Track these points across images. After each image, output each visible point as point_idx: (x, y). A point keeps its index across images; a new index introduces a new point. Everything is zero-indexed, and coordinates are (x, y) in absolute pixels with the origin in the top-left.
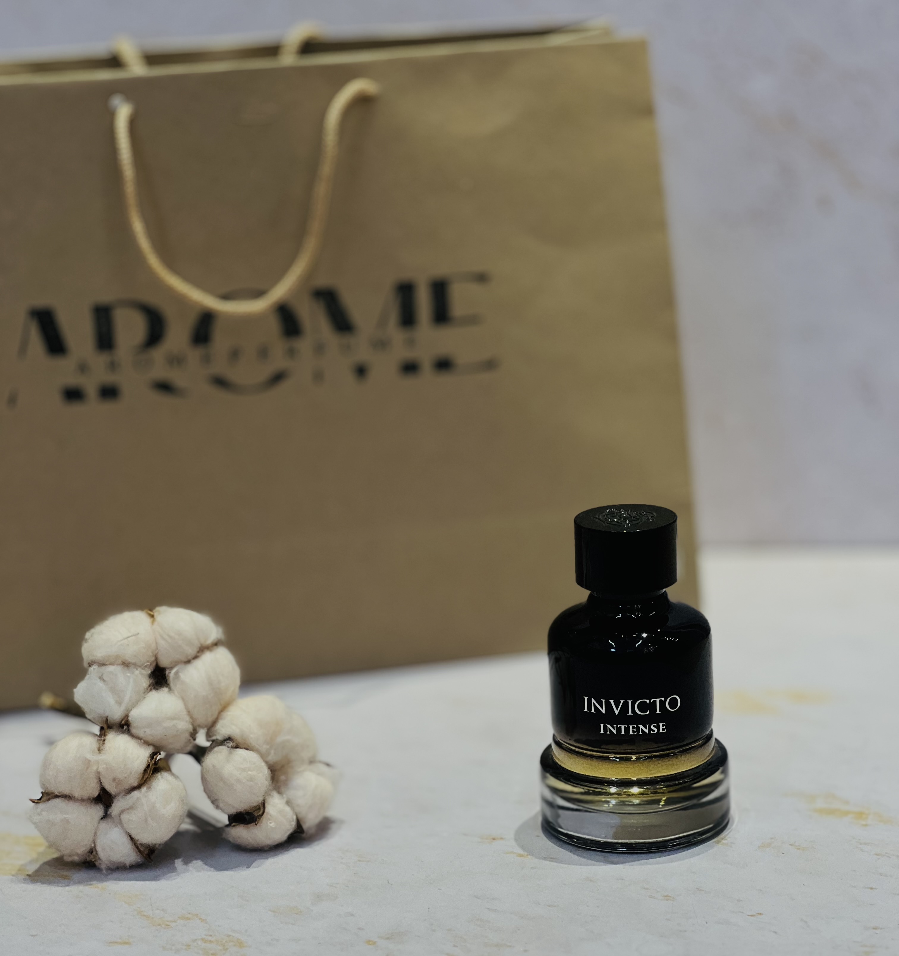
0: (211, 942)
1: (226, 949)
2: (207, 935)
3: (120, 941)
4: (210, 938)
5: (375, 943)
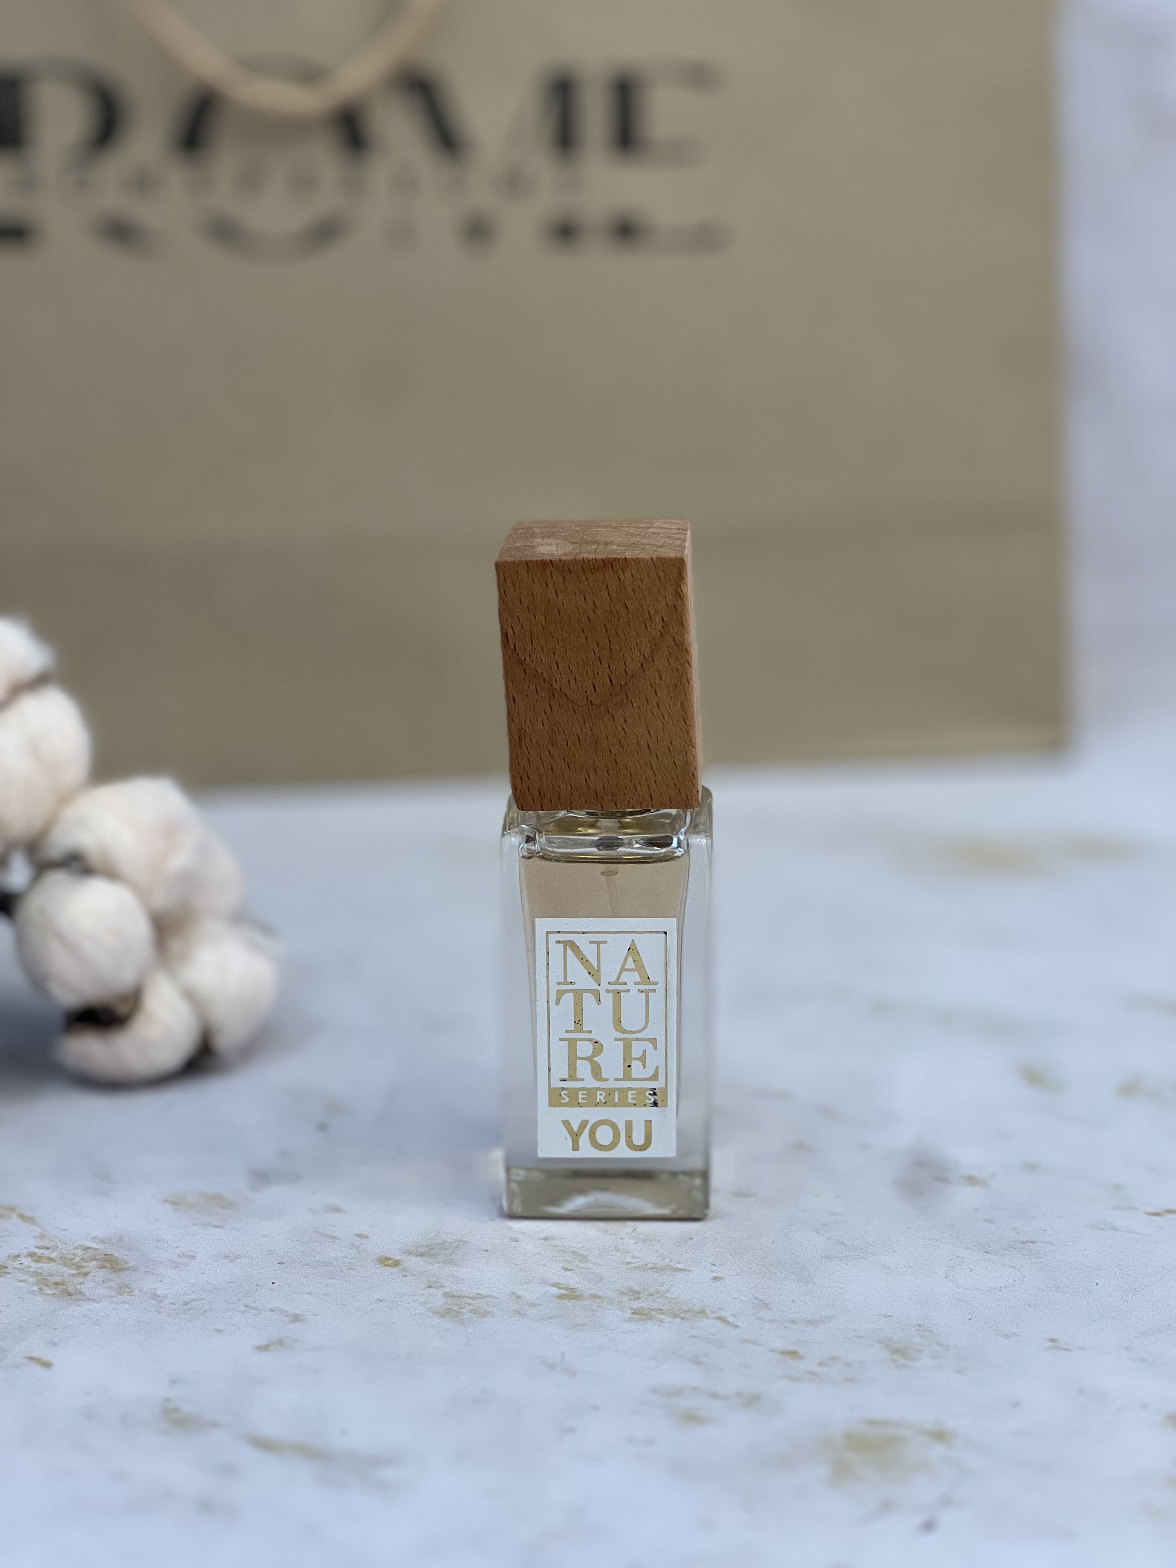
0: (51, 1260)
1: (86, 1274)
2: (38, 1248)
4: (46, 1253)
5: (397, 1263)
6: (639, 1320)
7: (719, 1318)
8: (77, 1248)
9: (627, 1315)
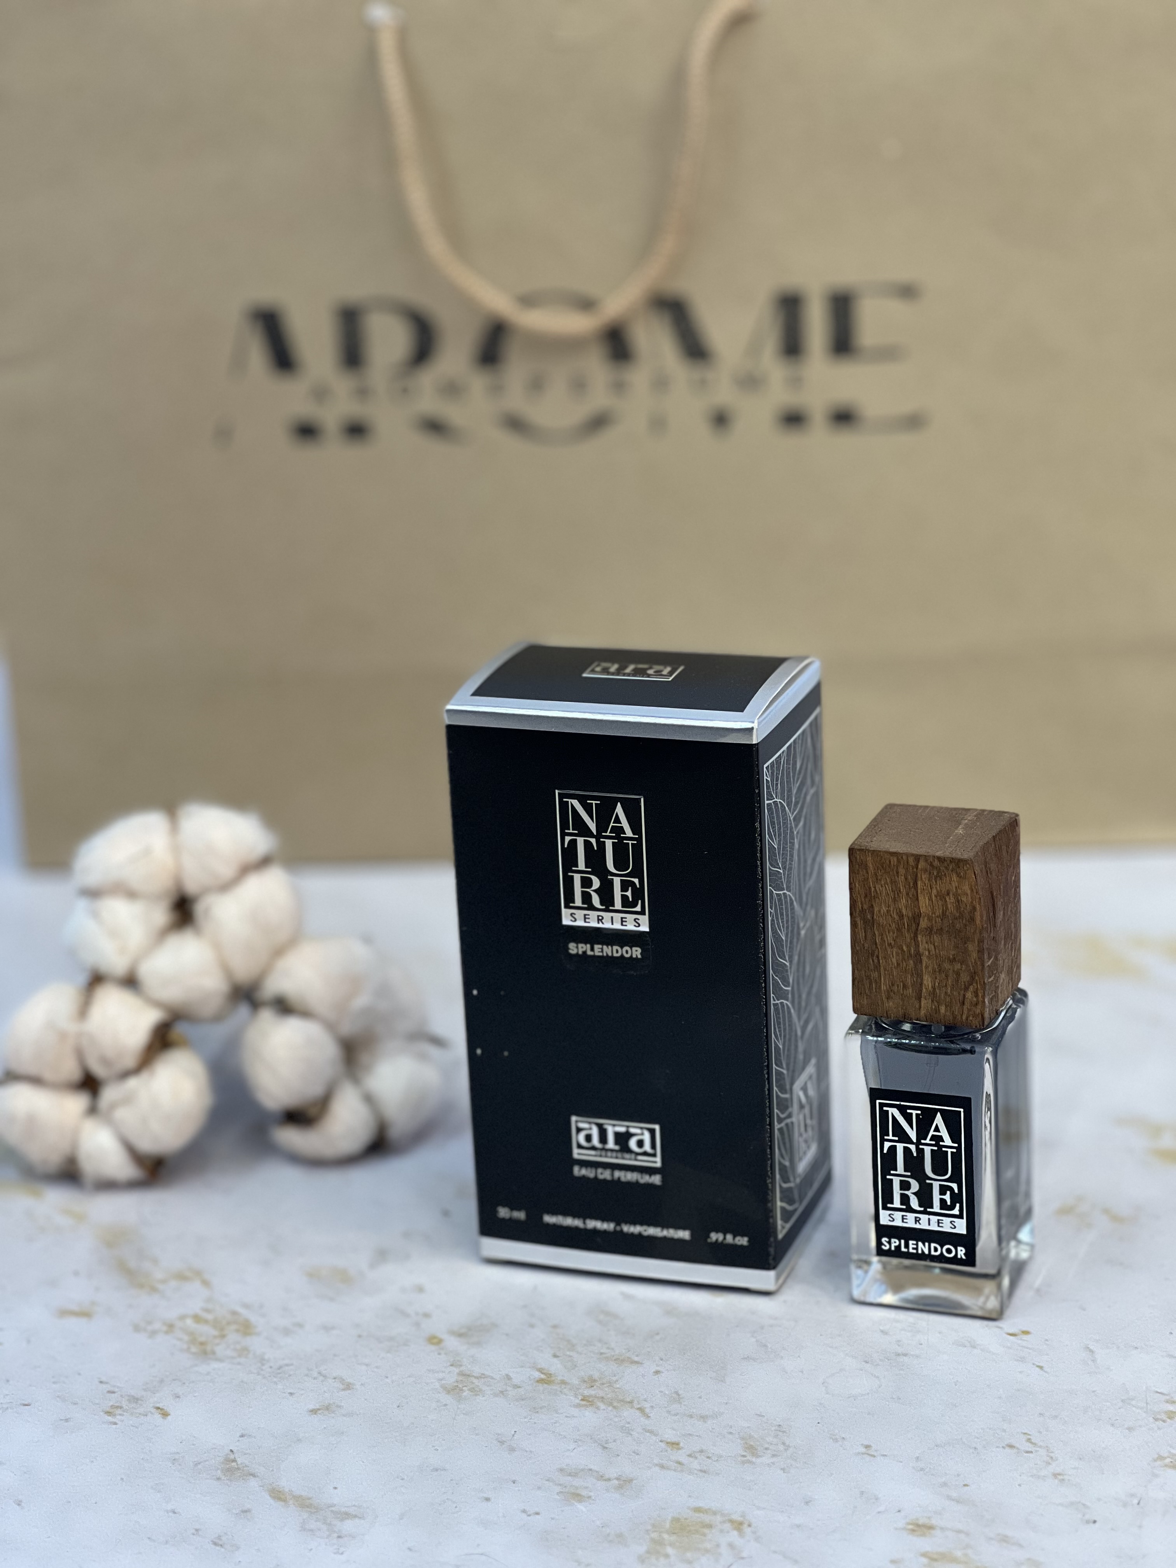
0: (206, 1322)
1: (225, 1336)
2: (202, 1310)
3: (77, 1309)
4: (206, 1315)
5: (440, 1341)
6: (583, 1406)
7: (640, 1409)
8: (227, 1312)
9: (577, 1401)
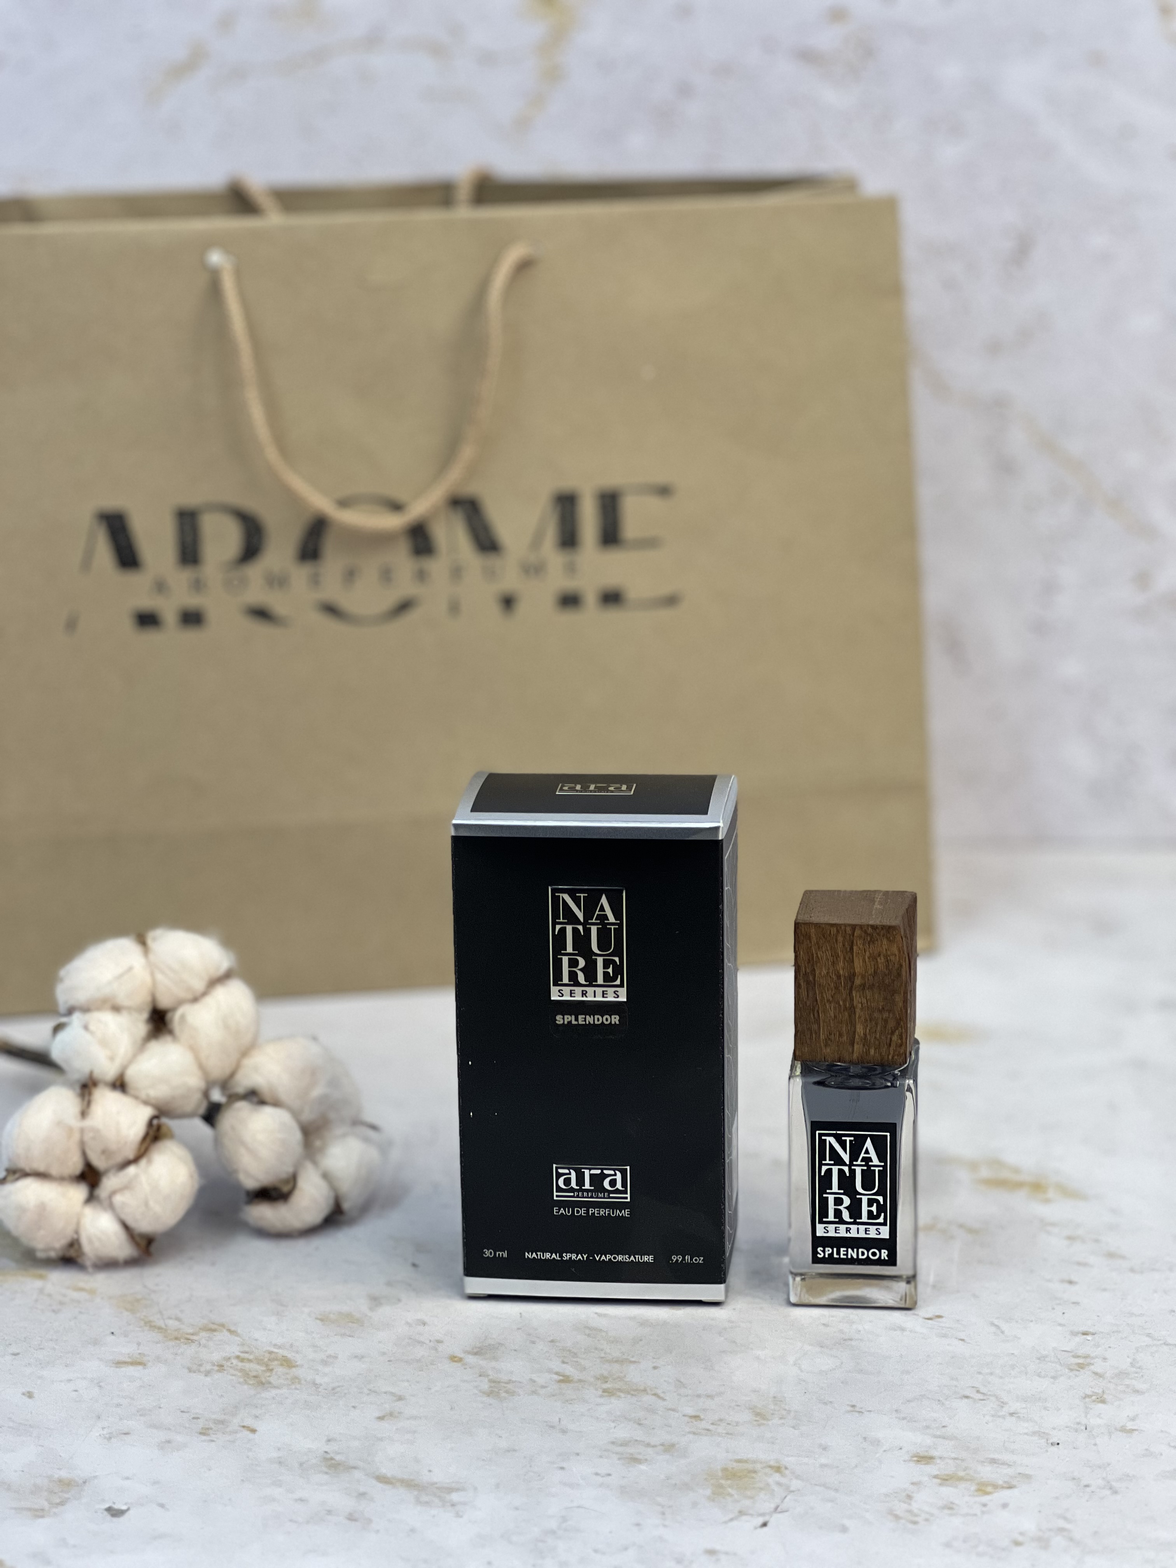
0: (250, 1361)
1: (272, 1370)
2: (242, 1352)
3: (129, 1360)
4: (246, 1356)
5: (460, 1360)
6: (607, 1395)
7: (655, 1395)
8: (265, 1352)
9: (600, 1392)
